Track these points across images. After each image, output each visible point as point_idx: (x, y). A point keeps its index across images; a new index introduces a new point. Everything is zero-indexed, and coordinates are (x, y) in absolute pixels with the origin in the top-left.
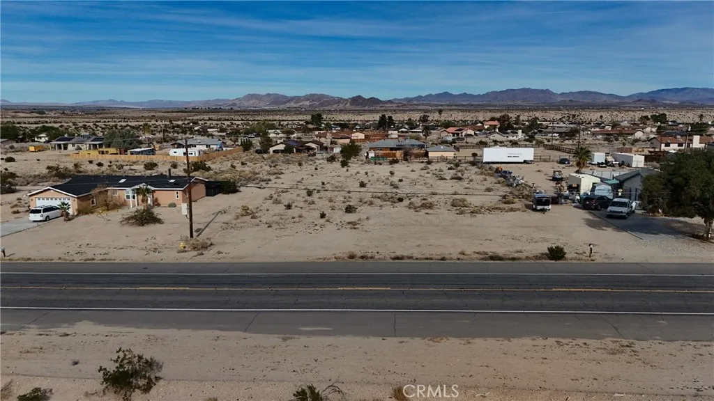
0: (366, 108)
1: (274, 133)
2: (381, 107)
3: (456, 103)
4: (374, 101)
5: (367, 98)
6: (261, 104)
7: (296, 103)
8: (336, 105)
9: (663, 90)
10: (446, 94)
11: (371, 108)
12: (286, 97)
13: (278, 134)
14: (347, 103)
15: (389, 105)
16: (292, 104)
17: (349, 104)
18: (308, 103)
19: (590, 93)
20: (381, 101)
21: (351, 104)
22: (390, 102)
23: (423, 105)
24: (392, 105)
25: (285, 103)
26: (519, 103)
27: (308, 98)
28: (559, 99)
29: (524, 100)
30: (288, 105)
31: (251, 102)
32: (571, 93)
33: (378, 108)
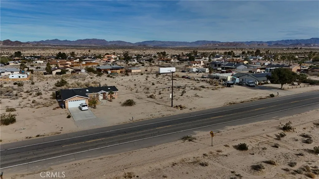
0: (14, 46)
1: (13, 63)
2: (23, 46)
3: (64, 45)
4: (18, 43)
5: (13, 41)
9: (146, 41)
10: (56, 40)
11: (17, 47)
13: (17, 63)
15: (27, 45)
19: (121, 42)
20: (22, 43)
21: (3, 44)
23: (47, 45)
24: (29, 45)
26: (93, 45)
28: (110, 44)
29: (95, 44)
32: (113, 41)
33: (22, 47)
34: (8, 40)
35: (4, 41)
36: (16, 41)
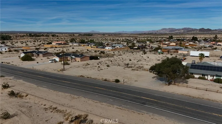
0: (205, 32)
2: (211, 32)
4: (209, 30)
6: (166, 32)
7: (178, 31)
8: (193, 32)
11: (207, 33)
12: (175, 29)
14: (197, 31)
15: (215, 31)
16: (177, 31)
17: (198, 31)
18: (183, 31)
20: (212, 30)
21: (199, 31)
22: (215, 30)
24: (216, 31)
25: (175, 31)
27: (183, 29)
30: (175, 32)
31: (163, 31)
34: (203, 28)
35: (200, 29)
36: (207, 29)
